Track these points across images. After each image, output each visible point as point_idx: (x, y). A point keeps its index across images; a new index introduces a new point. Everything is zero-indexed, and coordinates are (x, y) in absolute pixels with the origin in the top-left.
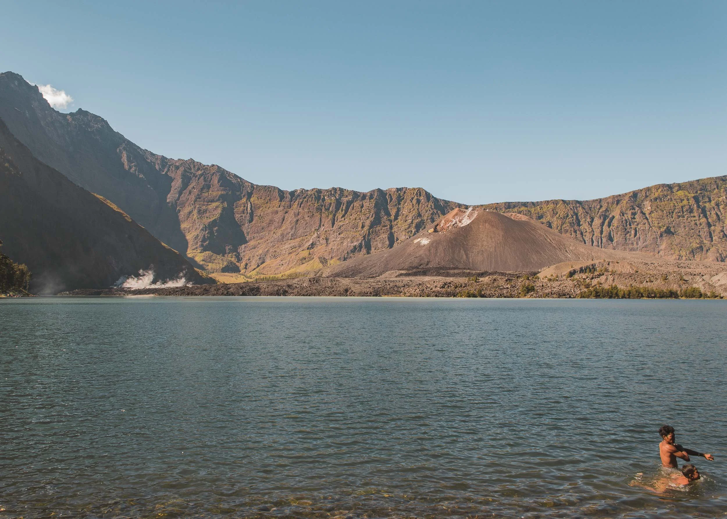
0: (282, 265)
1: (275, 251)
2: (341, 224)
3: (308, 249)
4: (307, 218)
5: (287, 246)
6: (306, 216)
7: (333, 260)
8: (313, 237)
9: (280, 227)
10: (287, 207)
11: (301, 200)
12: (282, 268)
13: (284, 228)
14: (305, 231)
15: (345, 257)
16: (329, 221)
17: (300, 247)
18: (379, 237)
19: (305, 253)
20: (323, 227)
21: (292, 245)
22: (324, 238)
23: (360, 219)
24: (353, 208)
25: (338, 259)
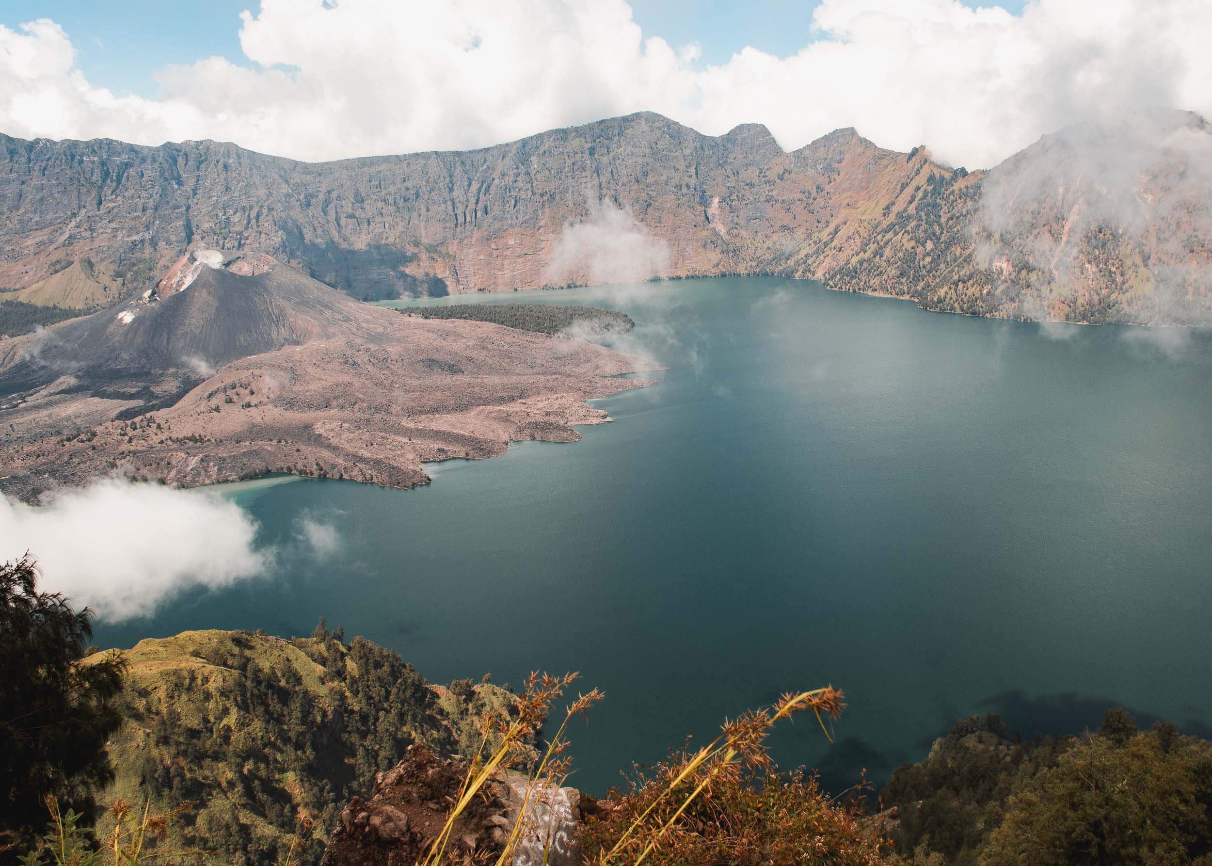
0: (27, 272)
1: (13, 250)
2: (112, 205)
3: (64, 245)
4: (56, 195)
5: (30, 242)
6: (55, 191)
7: (105, 263)
8: (70, 227)
9: (17, 208)
10: (25, 172)
11: (44, 164)
12: (26, 278)
13: (22, 211)
14: (57, 215)
15: (122, 258)
16: (92, 200)
17: (51, 243)
18: (171, 226)
19: (60, 255)
20: (85, 210)
21: (38, 239)
22: (87, 228)
23: (139, 197)
24: (128, 179)
25: (111, 263)
